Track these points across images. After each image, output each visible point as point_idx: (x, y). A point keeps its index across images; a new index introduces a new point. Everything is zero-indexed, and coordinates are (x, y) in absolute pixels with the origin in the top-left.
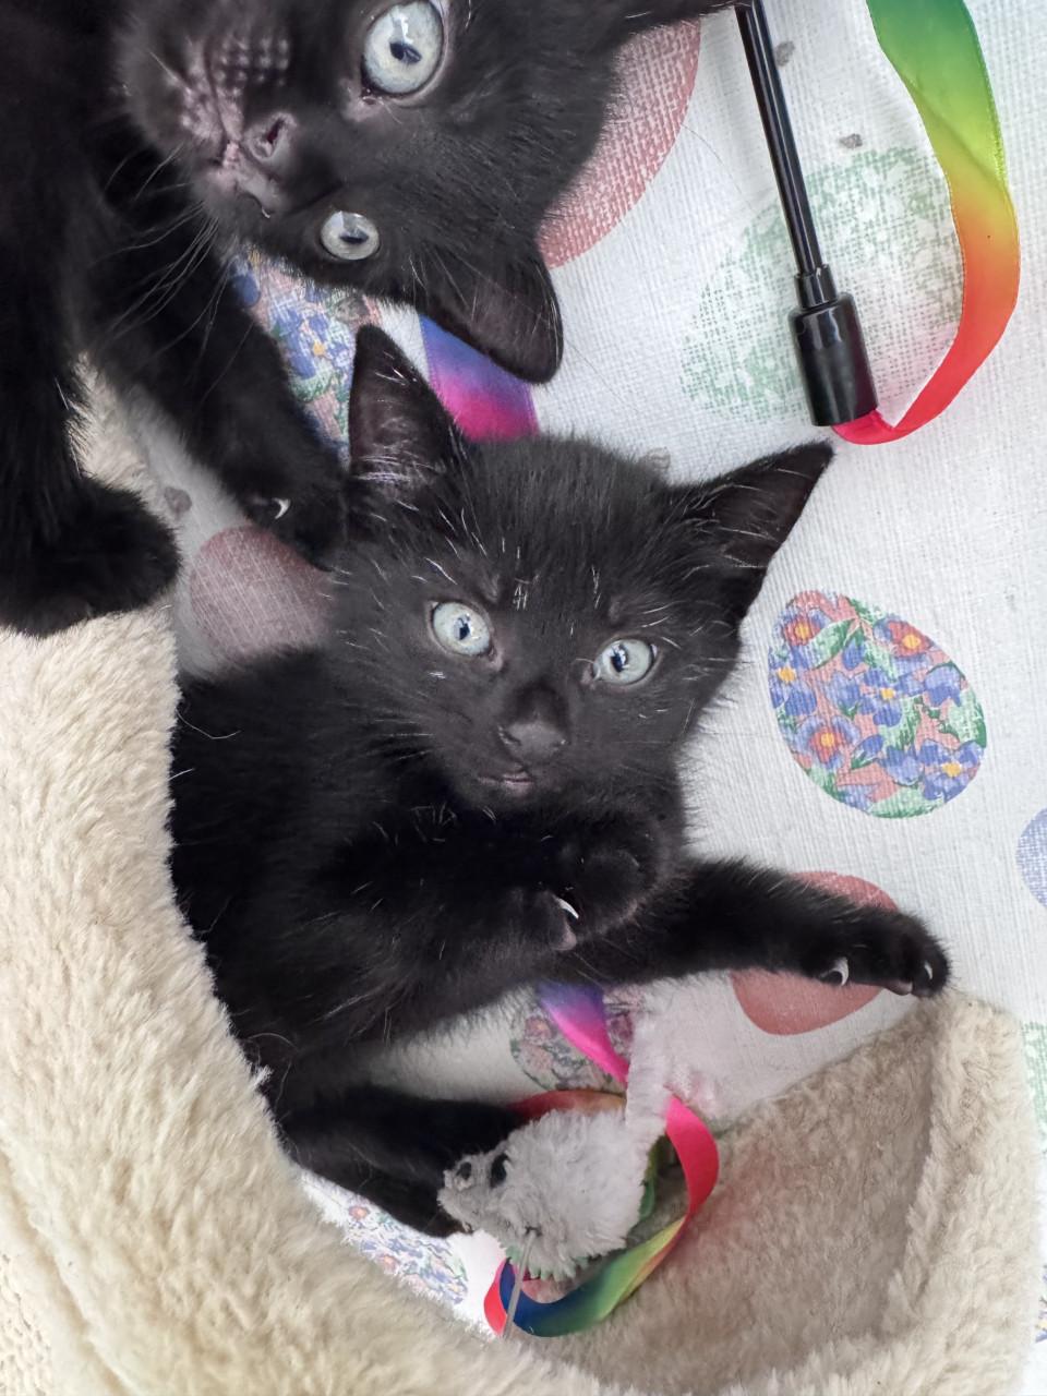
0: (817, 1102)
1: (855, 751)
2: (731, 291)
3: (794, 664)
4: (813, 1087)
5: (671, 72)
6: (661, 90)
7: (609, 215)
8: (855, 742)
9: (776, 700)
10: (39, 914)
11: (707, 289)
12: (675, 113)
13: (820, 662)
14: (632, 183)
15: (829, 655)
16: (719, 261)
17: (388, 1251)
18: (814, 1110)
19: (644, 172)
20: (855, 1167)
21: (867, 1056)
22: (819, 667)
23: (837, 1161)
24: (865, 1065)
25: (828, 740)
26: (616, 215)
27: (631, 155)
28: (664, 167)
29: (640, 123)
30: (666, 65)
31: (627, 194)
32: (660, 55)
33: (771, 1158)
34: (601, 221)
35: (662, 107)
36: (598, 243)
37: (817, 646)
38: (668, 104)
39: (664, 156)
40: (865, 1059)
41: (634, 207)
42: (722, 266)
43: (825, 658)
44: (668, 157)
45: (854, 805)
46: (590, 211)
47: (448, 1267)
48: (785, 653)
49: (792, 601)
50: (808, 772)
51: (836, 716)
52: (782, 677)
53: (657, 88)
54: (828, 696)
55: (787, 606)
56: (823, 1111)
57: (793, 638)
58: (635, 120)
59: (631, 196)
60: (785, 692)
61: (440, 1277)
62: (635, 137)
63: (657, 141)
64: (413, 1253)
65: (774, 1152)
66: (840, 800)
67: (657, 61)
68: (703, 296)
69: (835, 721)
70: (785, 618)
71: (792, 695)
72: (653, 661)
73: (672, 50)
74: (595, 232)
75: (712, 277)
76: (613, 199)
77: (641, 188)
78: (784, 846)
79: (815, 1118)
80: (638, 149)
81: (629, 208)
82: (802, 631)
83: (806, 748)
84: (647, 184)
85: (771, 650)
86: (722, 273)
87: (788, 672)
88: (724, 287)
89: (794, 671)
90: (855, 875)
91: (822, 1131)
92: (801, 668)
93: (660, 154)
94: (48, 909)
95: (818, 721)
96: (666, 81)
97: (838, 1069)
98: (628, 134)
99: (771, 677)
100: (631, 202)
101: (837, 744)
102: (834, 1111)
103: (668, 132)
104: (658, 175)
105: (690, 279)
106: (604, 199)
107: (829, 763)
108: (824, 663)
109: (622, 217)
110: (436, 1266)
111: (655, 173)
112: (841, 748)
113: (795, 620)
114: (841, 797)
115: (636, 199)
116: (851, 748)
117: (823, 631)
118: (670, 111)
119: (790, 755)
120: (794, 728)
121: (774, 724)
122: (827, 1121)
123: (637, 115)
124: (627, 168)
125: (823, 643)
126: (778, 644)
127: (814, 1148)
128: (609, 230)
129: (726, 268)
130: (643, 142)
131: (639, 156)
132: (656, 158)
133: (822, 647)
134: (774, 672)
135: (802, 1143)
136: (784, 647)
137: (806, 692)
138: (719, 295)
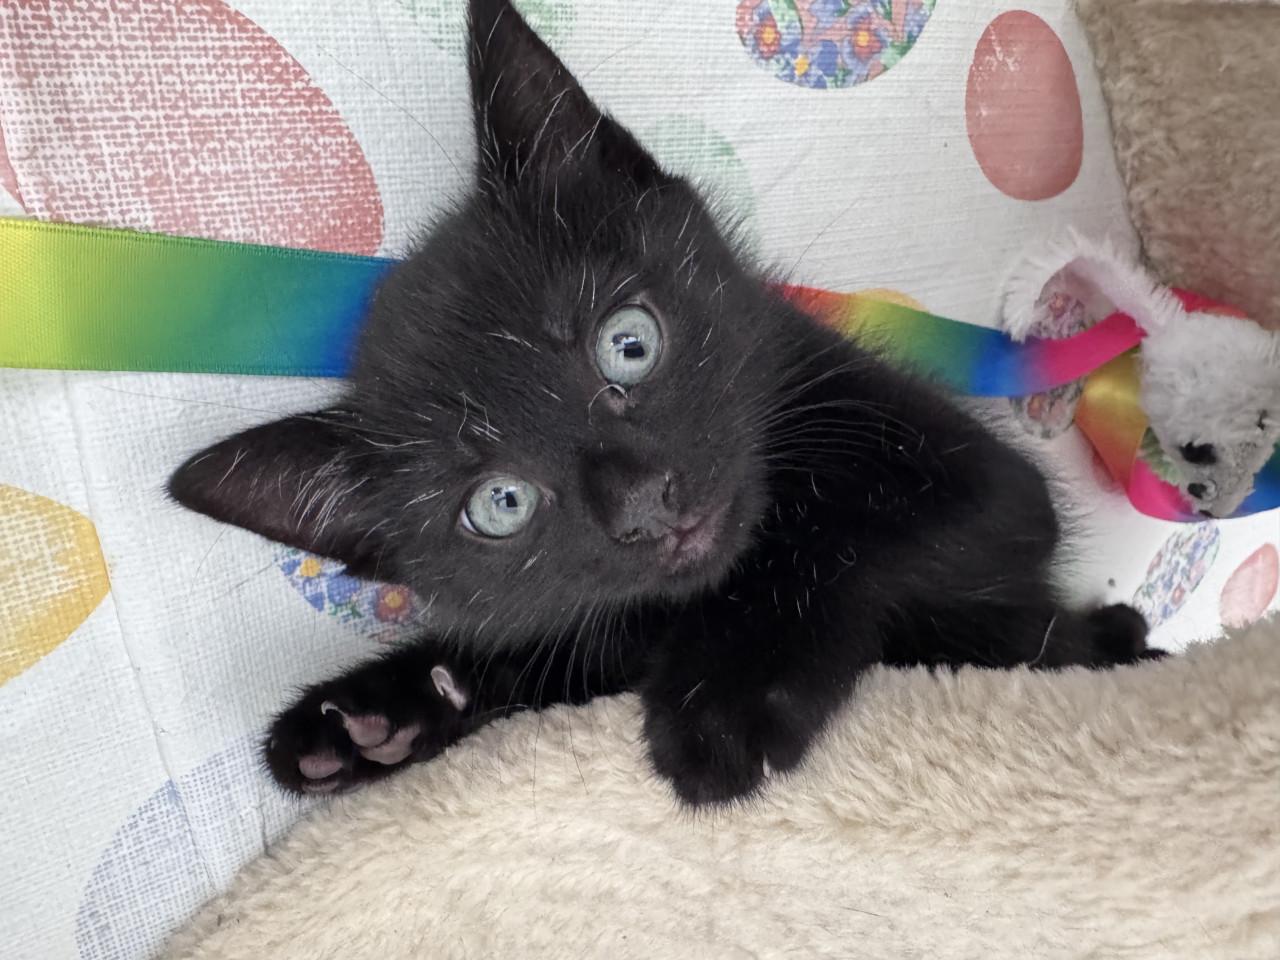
0: (1145, 140)
1: (877, 13)
2: (443, 13)
3: (795, 54)
4: (1128, 145)
5: (193, 21)
6: (212, 39)
7: (339, 140)
8: (870, 10)
9: (820, 84)
10: (1220, 794)
11: (435, 41)
12: (242, 29)
13: (798, 24)
14: (309, 103)
15: (792, 13)
16: (407, 19)
17: (1170, 594)
18: (1153, 144)
19: (300, 85)
20: (1231, 97)
21: (1115, 84)
22: (802, 28)
23: (1219, 119)
24: (1124, 85)
25: (863, 39)
26: (340, 131)
27: (277, 97)
28: (300, 59)
29: (245, 77)
30: (185, 25)
31: (320, 112)
32: (172, 30)
33: (1190, 195)
34: (343, 150)
35: (231, 44)
36: (368, 159)
37: (785, 24)
38: (228, 35)
39: (286, 54)
40: (1120, 85)
41: (334, 107)
42: (414, 16)
43: (796, 18)
44: (288, 50)
45: (921, 27)
46: (331, 162)
47: (1190, 538)
48: (782, 62)
49: (741, 38)
50: (885, 68)
51: (846, 23)
52: (803, 71)
53: (209, 44)
54: (828, 26)
55: (744, 44)
56: (1158, 135)
57: (773, 48)
58: (240, 81)
59: (324, 108)
60: (816, 71)
61: (1196, 546)
62: (259, 86)
63: (269, 60)
64: (1175, 570)
65: (1184, 190)
66: (915, 41)
67: (178, 34)
68: (441, 48)
69: (849, 26)
70: (754, 52)
71: (820, 65)
72: (643, 308)
73: (169, 12)
74: (354, 161)
75: (424, 32)
76: (323, 130)
77: (317, 92)
78: (942, 114)
79: (1163, 144)
80: (274, 86)
81: (337, 112)
82: (769, 35)
83: (865, 64)
84: (313, 84)
85: (777, 76)
86: (422, 19)
87: (800, 62)
88: (436, 20)
89: (800, 56)
90: (974, 47)
91: (1178, 136)
92: (800, 48)
93: (283, 60)
94: (1213, 786)
95: (846, 43)
96: (203, 29)
97: (1118, 115)
98: (254, 95)
99: (800, 84)
100: (330, 109)
101: (868, 30)
102: (1163, 121)
103: (260, 43)
104: (307, 69)
105: (421, 59)
106: (321, 140)
107: (882, 44)
108: (800, 20)
109: (343, 124)
110: (1187, 549)
111: (303, 72)
112: (873, 27)
113: (758, 39)
114: (912, 39)
115: (328, 103)
116: (874, 16)
117: (773, 11)
118: (237, 34)
119: (868, 83)
120: (847, 73)
121: (840, 93)
122: (1169, 130)
123: (235, 78)
124: (291, 104)
125: (783, 15)
126: (774, 66)
127: (1196, 144)
128: (355, 143)
129: (418, 12)
130: (266, 77)
131: (280, 86)
132: (286, 66)
133: (787, 18)
134: (797, 79)
135: (1184, 160)
136: (778, 61)
137: (820, 49)
138: (444, 29)
